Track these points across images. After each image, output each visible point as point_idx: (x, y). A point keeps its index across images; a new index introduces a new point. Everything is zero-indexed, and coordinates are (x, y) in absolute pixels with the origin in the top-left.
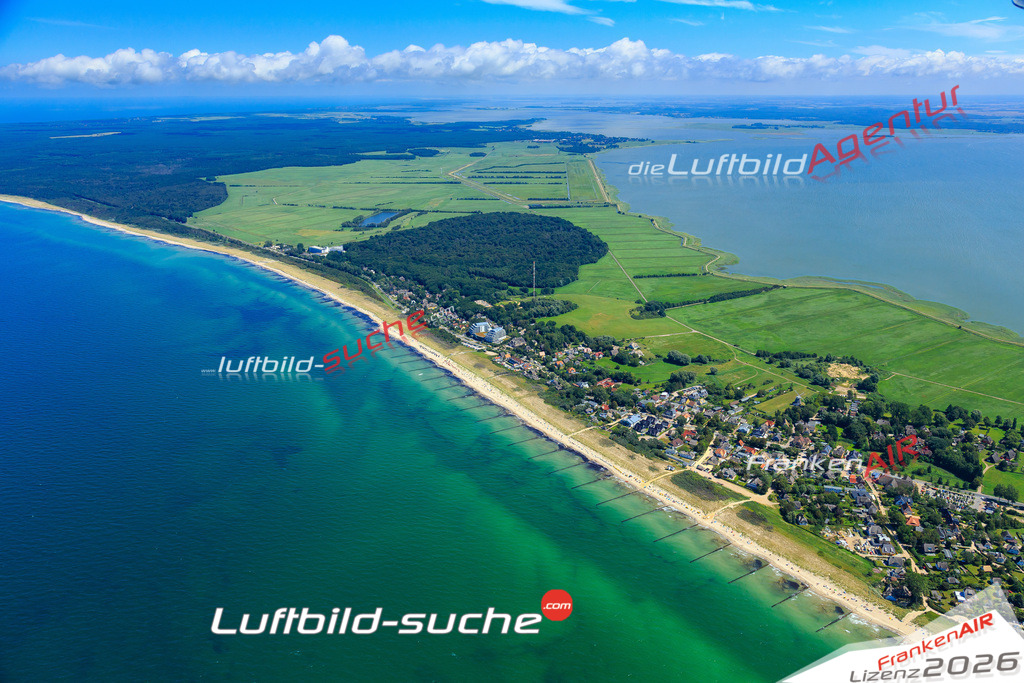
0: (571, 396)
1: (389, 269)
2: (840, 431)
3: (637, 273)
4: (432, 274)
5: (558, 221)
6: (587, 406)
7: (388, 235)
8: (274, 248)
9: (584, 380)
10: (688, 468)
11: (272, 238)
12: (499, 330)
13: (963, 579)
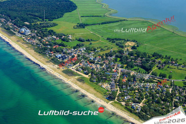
2: (119, 59)
4: (14, 14)
6: (47, 52)
9: (50, 45)
10: (69, 68)
13: (129, 94)
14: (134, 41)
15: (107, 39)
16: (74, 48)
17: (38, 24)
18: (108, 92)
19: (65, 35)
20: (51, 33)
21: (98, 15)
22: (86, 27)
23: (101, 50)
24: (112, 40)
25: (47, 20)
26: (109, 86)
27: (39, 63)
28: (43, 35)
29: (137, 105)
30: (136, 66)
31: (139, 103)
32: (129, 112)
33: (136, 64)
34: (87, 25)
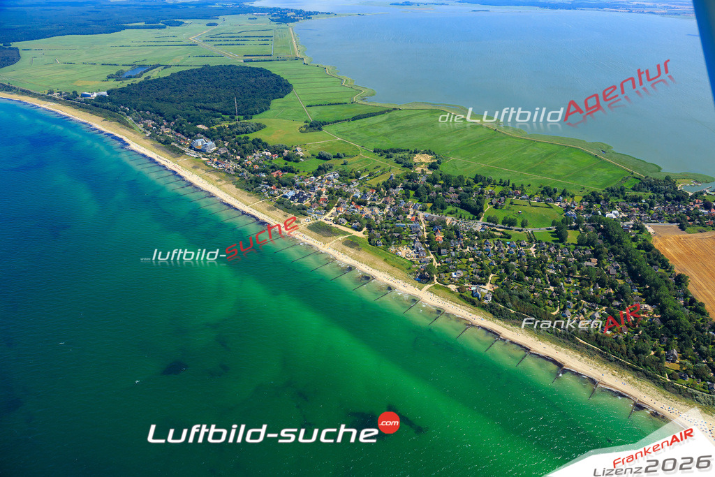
0: (253, 182)
1: (138, 107)
2: (412, 193)
3: (309, 104)
4: (169, 109)
5: (261, 70)
6: (263, 188)
7: (140, 83)
8: (56, 95)
9: (264, 172)
10: (319, 220)
12: (210, 143)
13: (458, 266)
14: (429, 152)
15: (374, 152)
16: (316, 175)
17: (224, 127)
18: (414, 266)
19: (288, 147)
20: (259, 144)
21: (339, 101)
22: (325, 128)
23: (369, 176)
24: (385, 152)
25: (242, 117)
26: (411, 251)
27: (254, 212)
28: (243, 150)
29: (482, 290)
30: (449, 205)
31: (485, 284)
32: (469, 305)
33: (450, 200)
34: (325, 123)
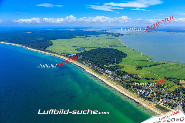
0: (128, 86)
1: (86, 59)
3: (134, 60)
6: (132, 89)
9: (130, 83)
11: (62, 52)
12: (110, 72)
14: (184, 80)
15: (164, 78)
17: (112, 66)
19: (134, 74)
21: (143, 60)
23: (167, 87)
25: (115, 63)
28: (120, 75)
34: (143, 67)
